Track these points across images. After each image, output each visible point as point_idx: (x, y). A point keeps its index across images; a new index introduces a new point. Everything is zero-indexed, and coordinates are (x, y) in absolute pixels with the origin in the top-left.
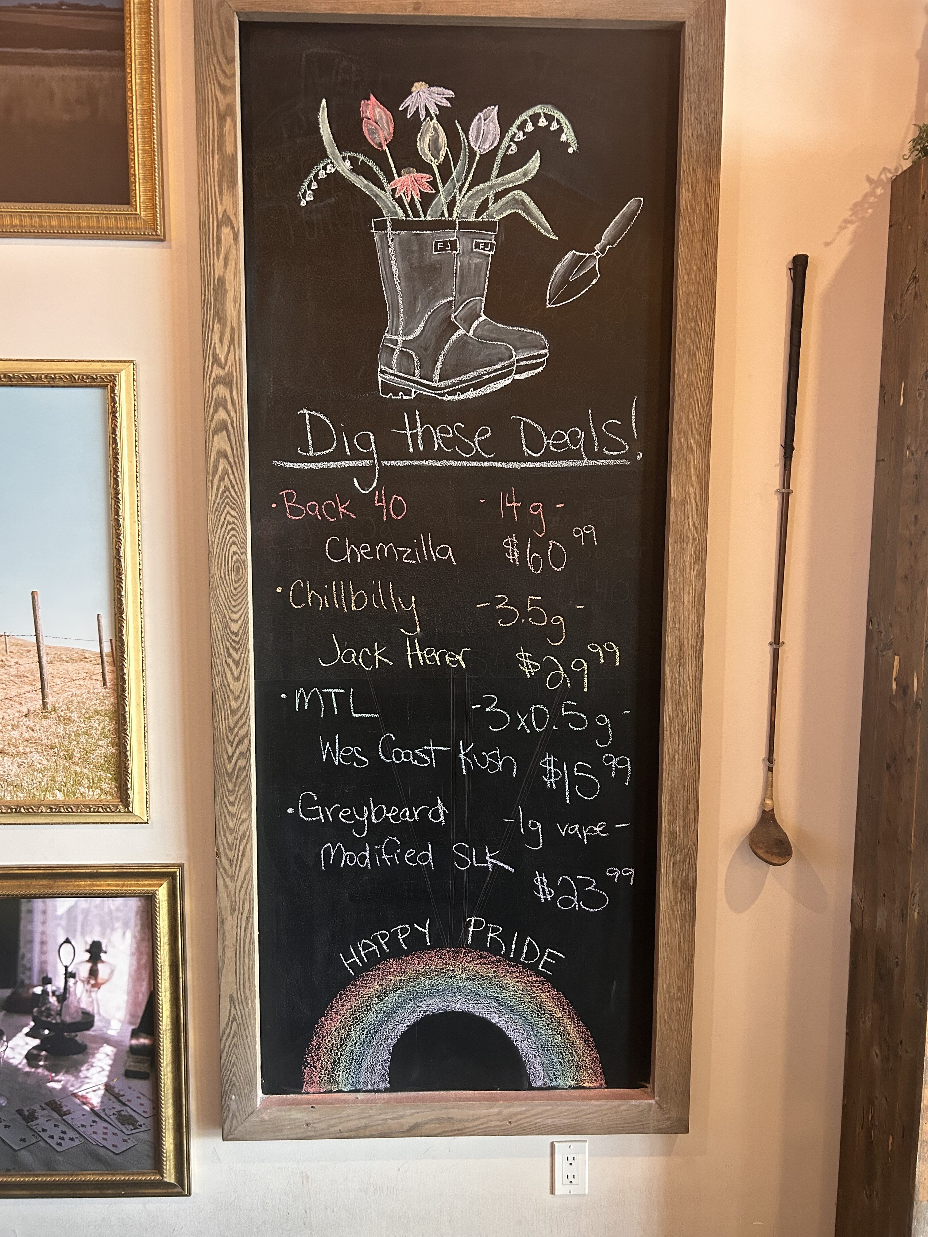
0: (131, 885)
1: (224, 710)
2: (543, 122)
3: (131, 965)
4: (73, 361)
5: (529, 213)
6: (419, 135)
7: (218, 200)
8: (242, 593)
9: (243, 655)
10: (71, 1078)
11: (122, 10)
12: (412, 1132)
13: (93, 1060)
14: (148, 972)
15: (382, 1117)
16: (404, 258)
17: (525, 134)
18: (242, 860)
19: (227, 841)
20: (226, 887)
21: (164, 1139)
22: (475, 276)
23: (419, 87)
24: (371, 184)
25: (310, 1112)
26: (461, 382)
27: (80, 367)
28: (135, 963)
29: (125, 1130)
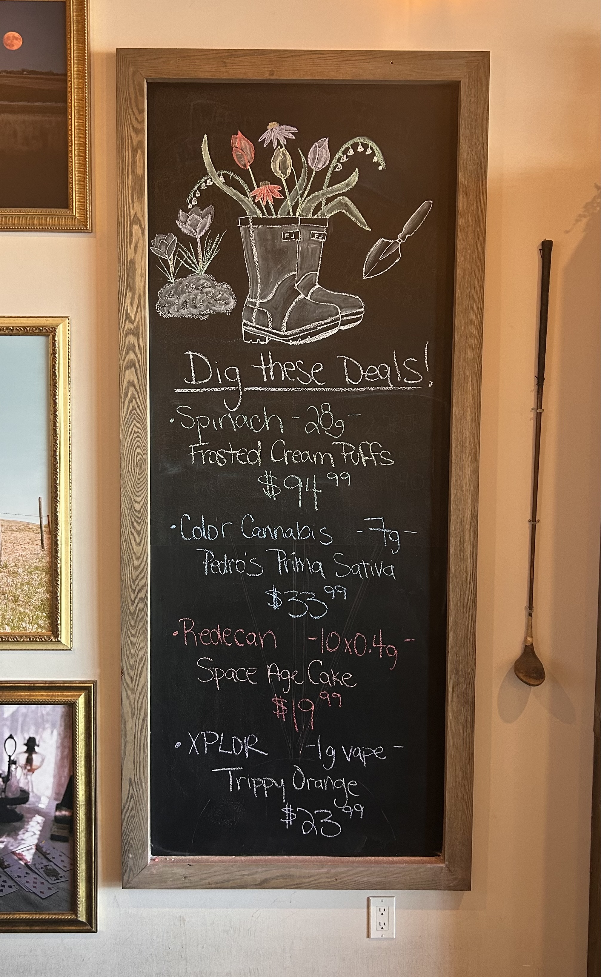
0: (58, 696)
1: (129, 567)
2: (360, 149)
3: (57, 755)
4: (26, 317)
5: (351, 212)
6: (273, 158)
7: (131, 206)
8: (144, 482)
9: (143, 527)
10: (11, 840)
11: (65, 75)
12: (262, 885)
13: (28, 826)
14: (69, 761)
15: (240, 873)
16: (261, 245)
17: (347, 157)
18: (140, 678)
19: (129, 663)
20: (128, 697)
21: (79, 887)
22: (312, 258)
23: (273, 126)
24: (238, 193)
25: (188, 868)
26: (301, 332)
27: (31, 322)
28: (59, 754)
29: (50, 881)
